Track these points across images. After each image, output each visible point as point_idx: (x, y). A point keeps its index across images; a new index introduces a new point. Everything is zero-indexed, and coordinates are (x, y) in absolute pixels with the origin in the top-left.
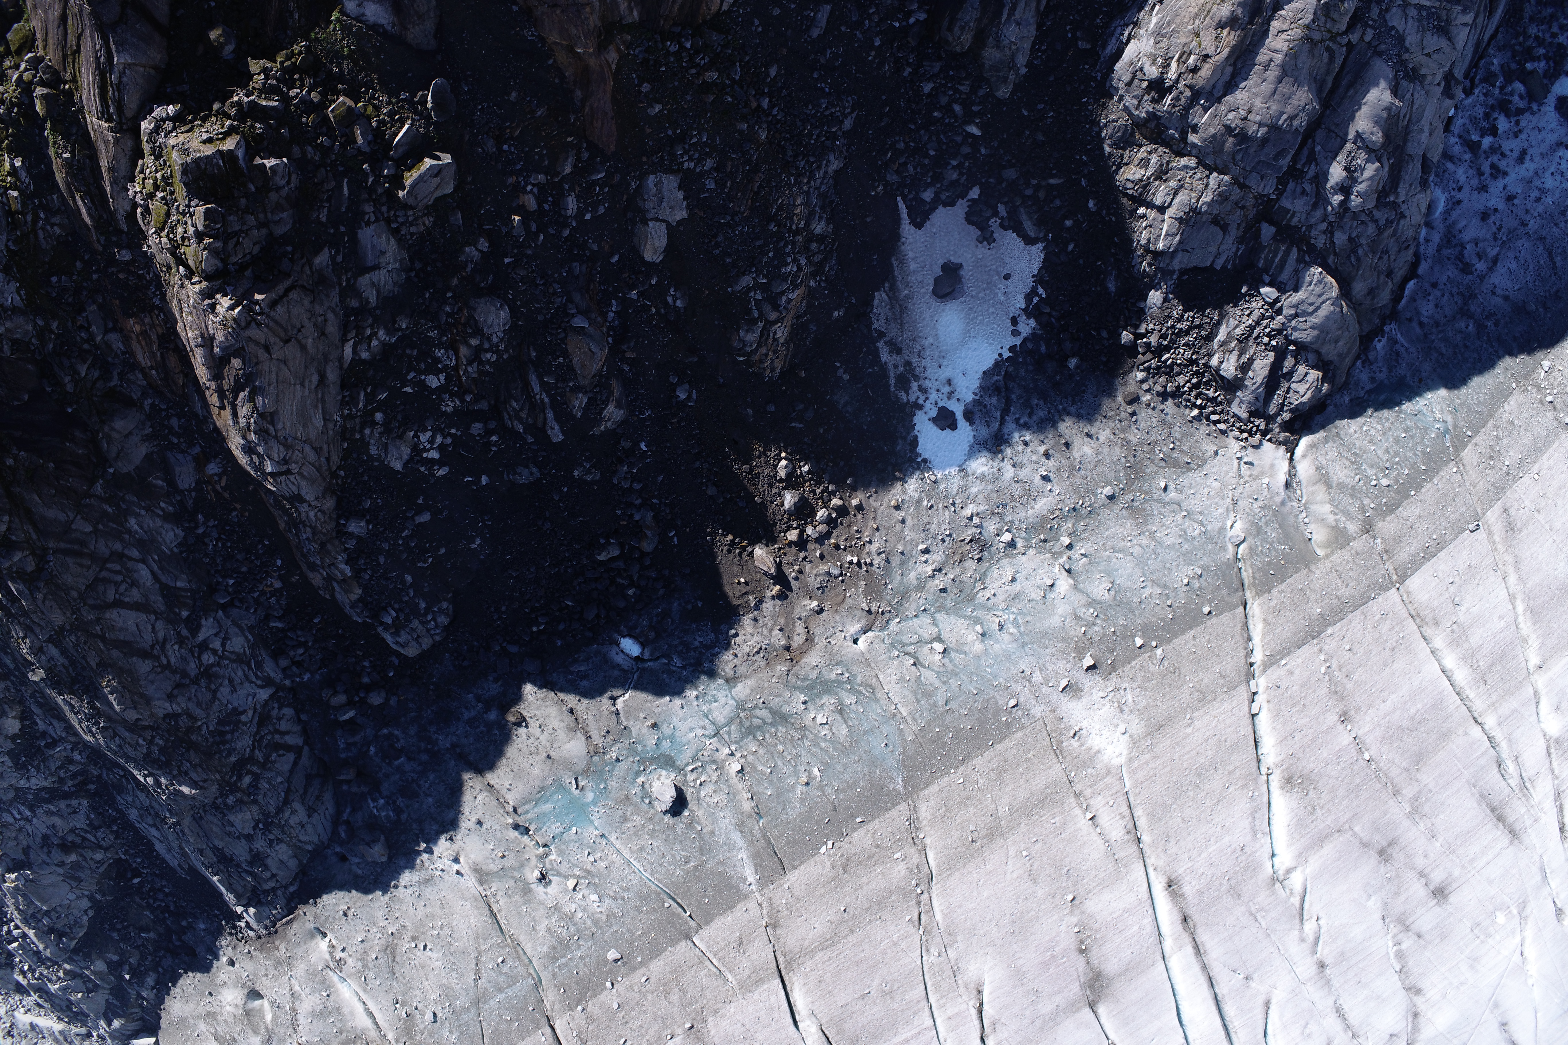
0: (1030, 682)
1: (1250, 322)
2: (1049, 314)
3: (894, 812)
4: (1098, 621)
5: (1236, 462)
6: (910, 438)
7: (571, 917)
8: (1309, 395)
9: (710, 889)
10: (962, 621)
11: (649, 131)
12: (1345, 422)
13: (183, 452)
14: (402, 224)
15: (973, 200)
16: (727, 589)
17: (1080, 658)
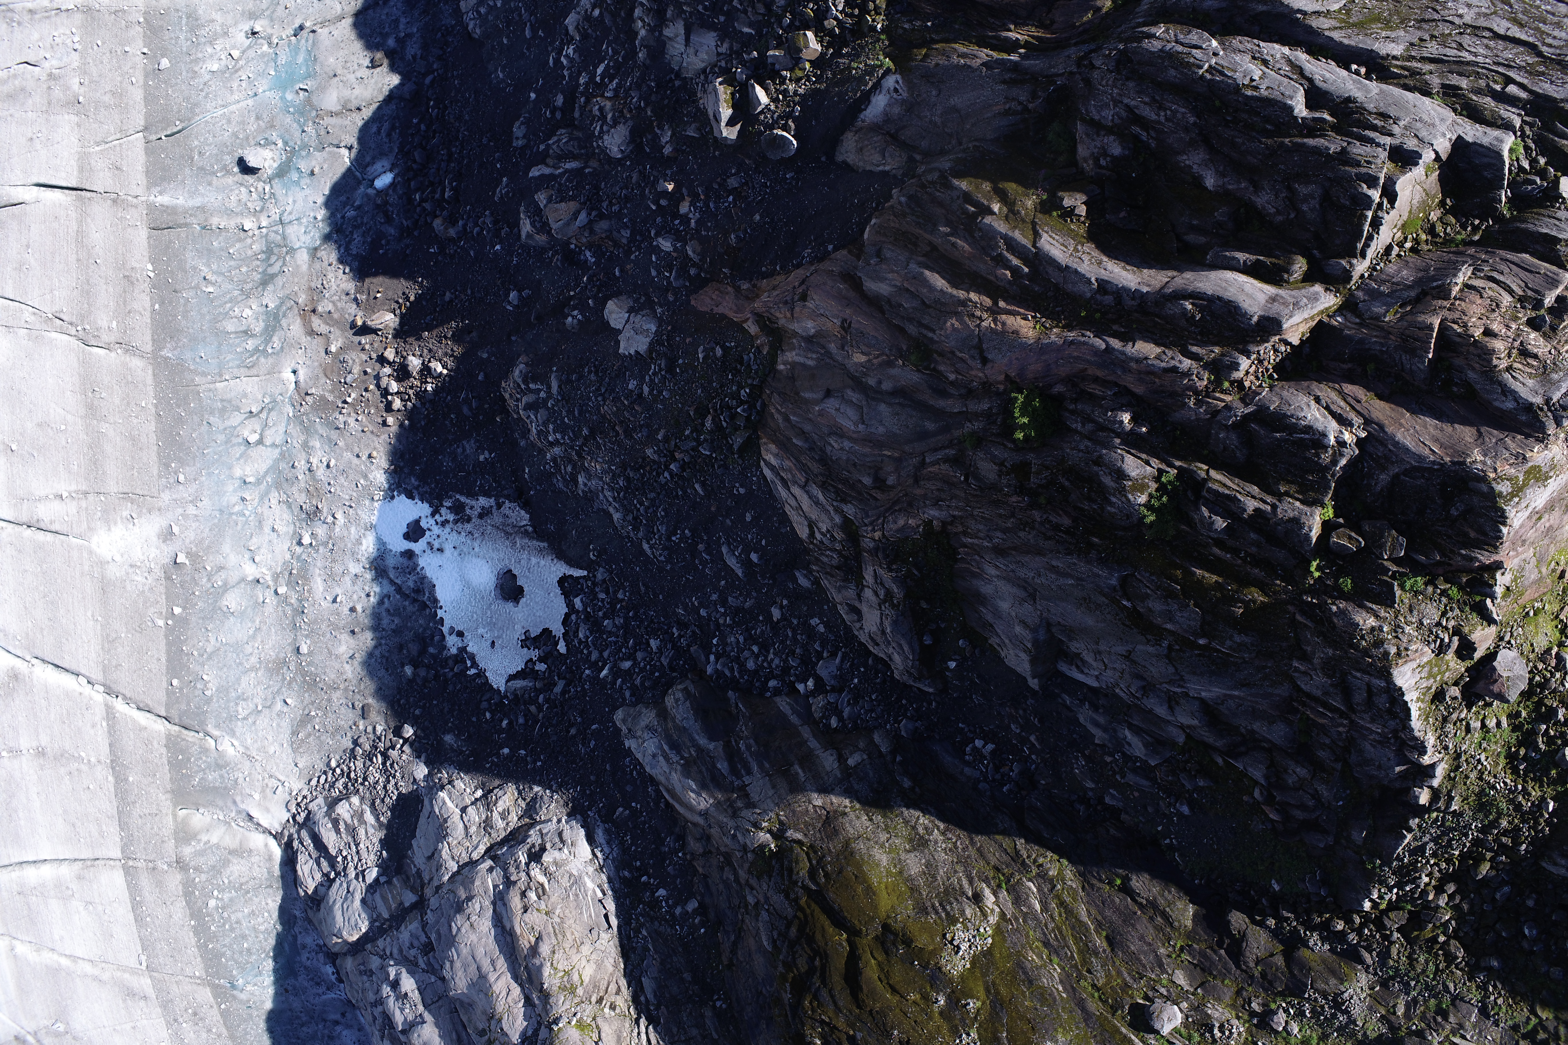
0: (191, 502)
1: (362, 845)
2: (452, 670)
3: (148, 338)
4: (209, 585)
5: (282, 778)
6: (415, 493)
7: (212, 43)
8: (300, 873)
9: (170, 163)
10: (264, 469)
11: (687, 340)
12: (279, 899)
14: (706, 77)
15: (557, 644)
16: (379, 279)
17: (188, 554)
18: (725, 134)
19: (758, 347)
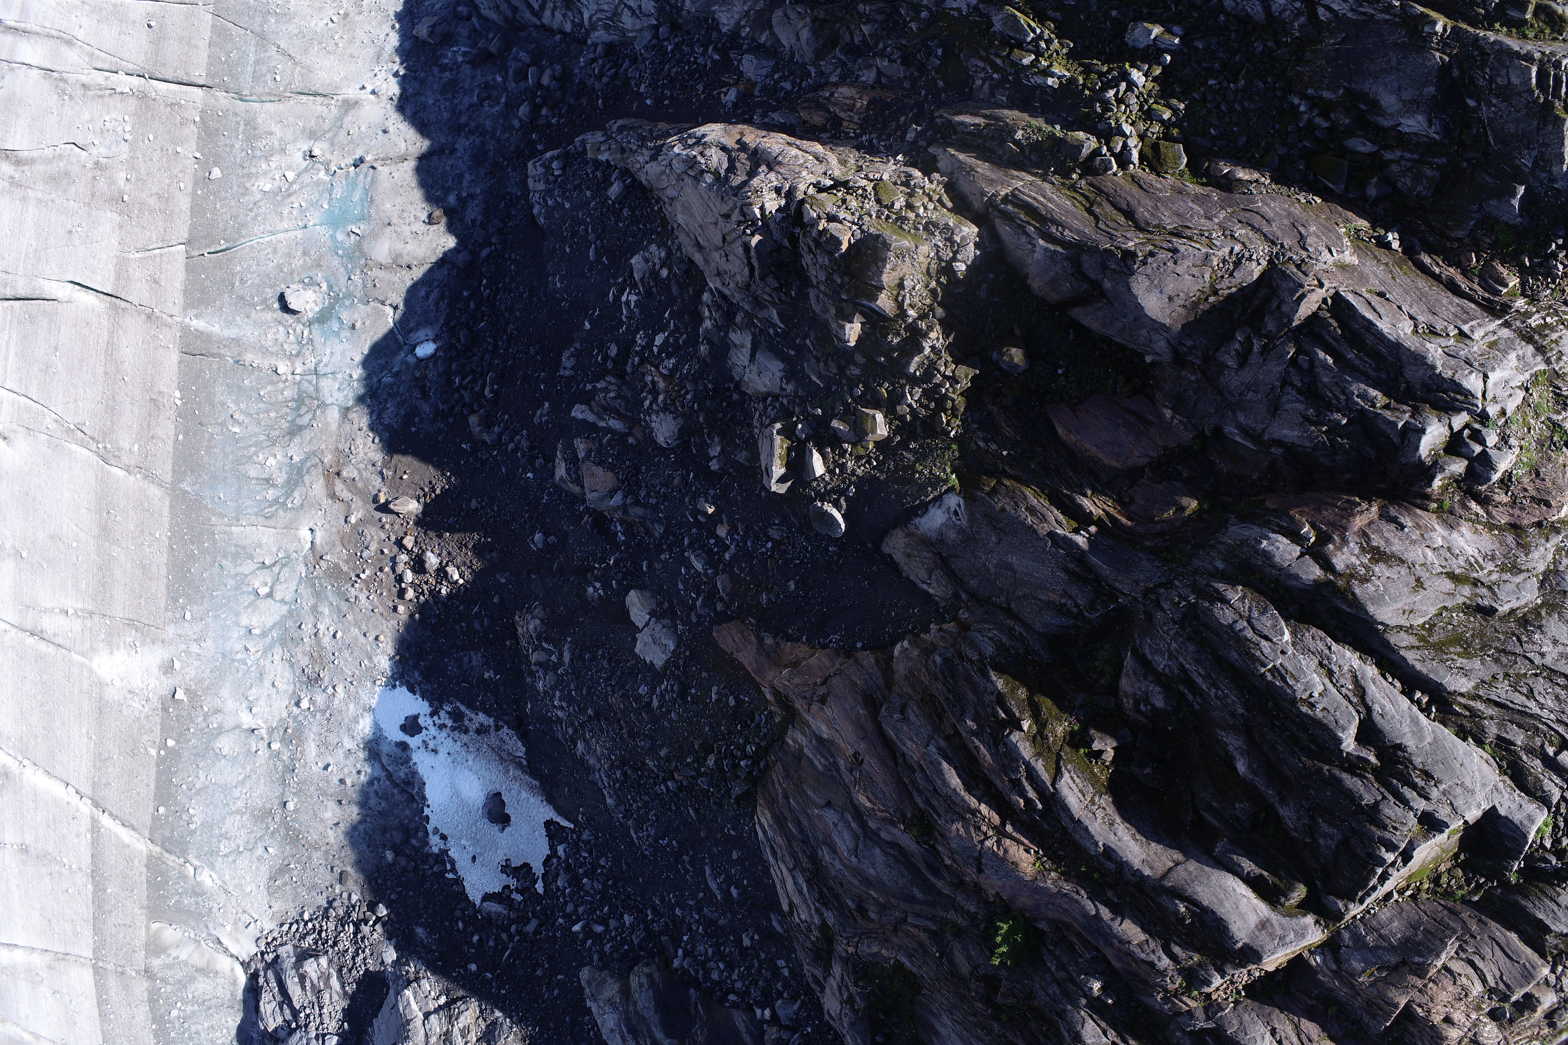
0: (195, 640)
1: (325, 1010)
2: (433, 868)
3: (169, 467)
4: (205, 725)
5: (255, 916)
6: (417, 688)
7: (267, 159)
8: (262, 1007)
9: (210, 285)
10: (270, 622)
11: (704, 675)
13: (766, 77)
14: (766, 408)
15: (535, 882)
16: (408, 460)
17: (187, 691)
18: (773, 489)
19: (770, 712)
